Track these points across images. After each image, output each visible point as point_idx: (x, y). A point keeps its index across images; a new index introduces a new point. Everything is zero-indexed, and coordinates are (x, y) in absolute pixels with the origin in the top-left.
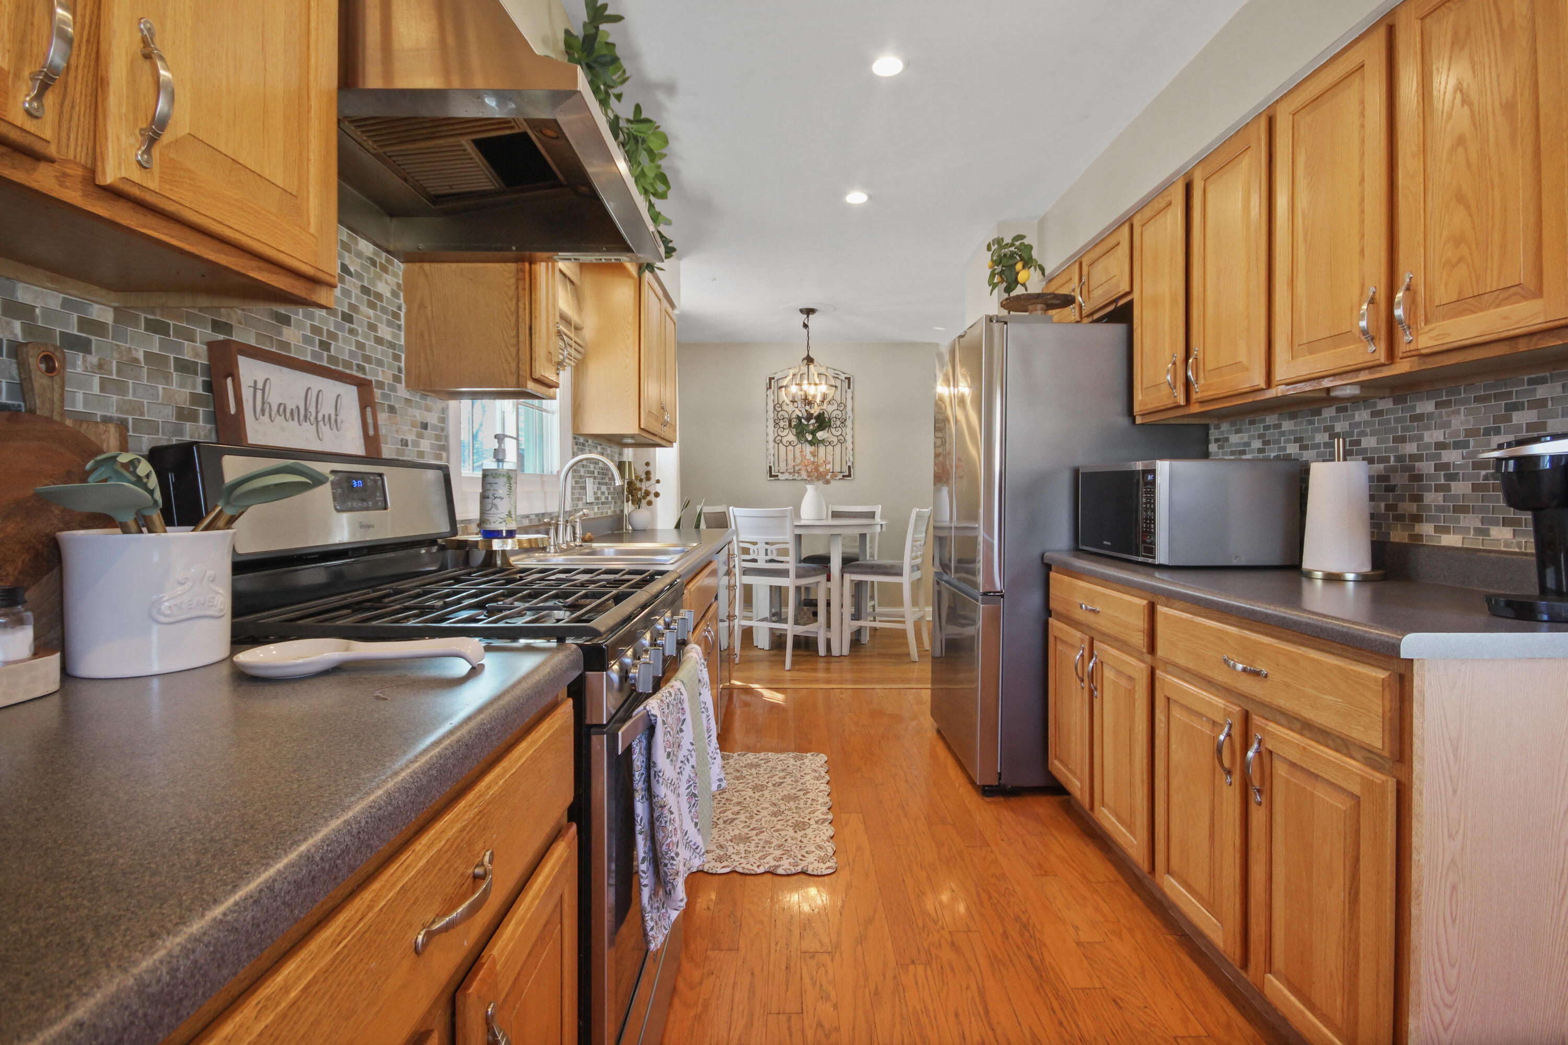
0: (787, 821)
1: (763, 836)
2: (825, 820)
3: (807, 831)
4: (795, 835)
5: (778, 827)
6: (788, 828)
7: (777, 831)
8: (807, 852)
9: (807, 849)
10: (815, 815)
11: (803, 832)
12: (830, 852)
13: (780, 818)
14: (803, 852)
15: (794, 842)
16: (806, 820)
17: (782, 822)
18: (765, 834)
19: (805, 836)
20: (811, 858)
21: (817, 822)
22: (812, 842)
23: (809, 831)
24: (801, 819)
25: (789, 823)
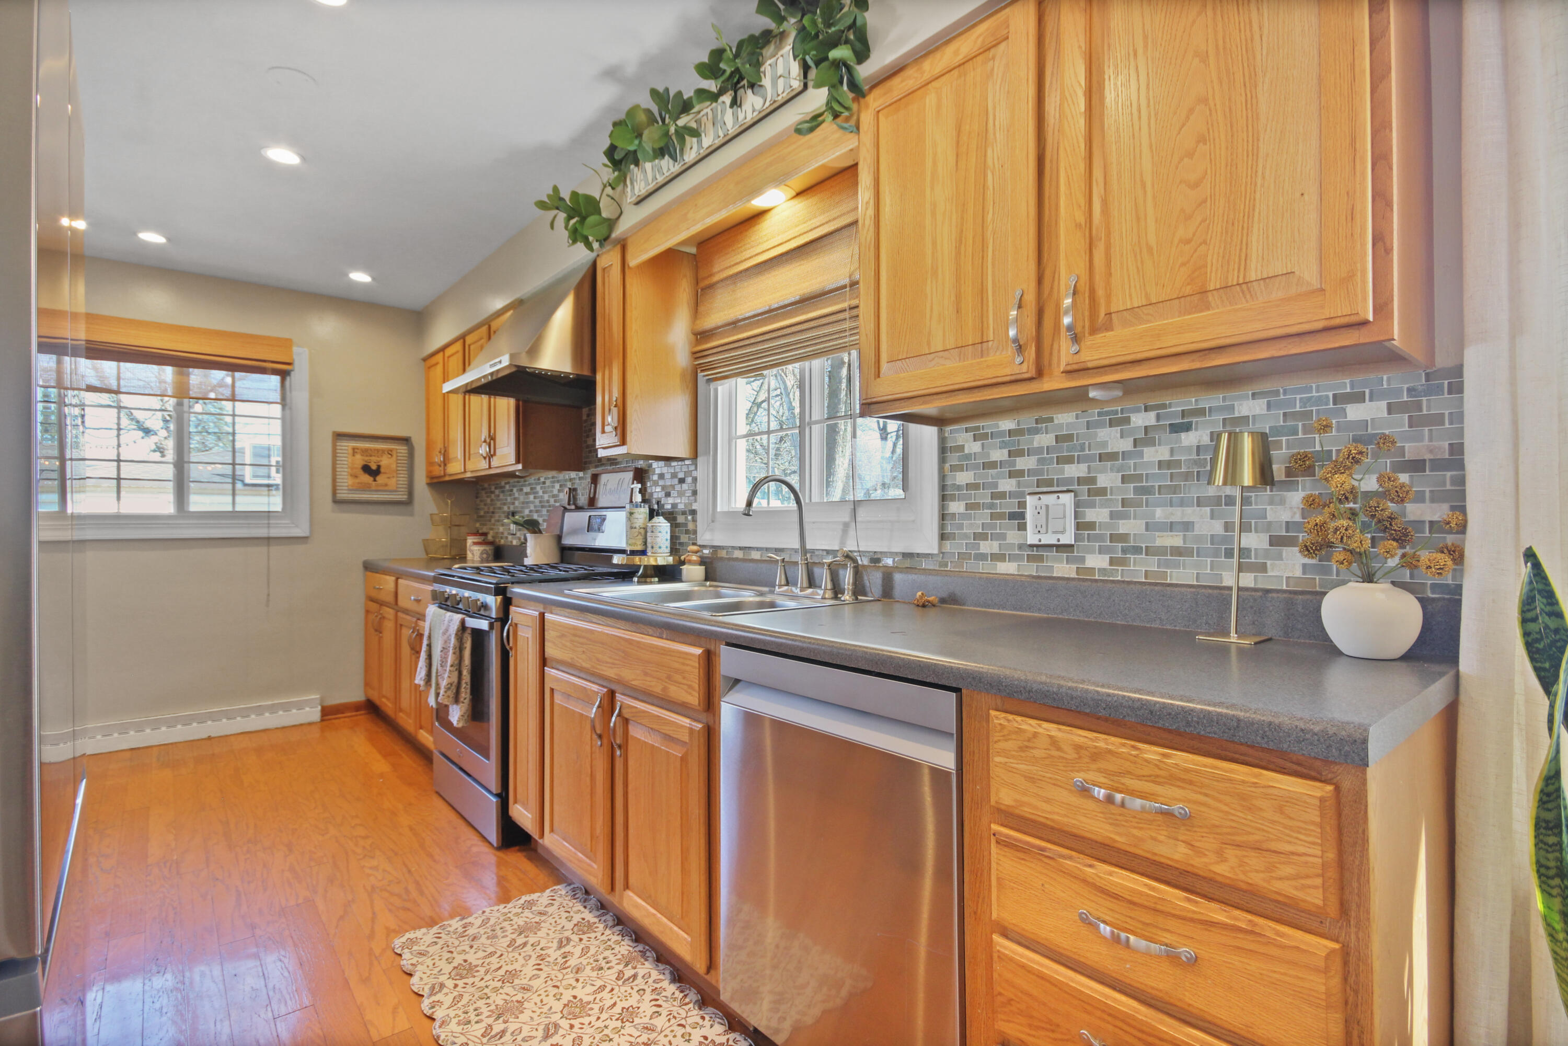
0: (487, 972)
1: (505, 942)
2: (432, 992)
3: (450, 967)
4: (464, 957)
5: (494, 959)
6: (480, 962)
7: (492, 954)
8: (436, 943)
9: (439, 946)
10: (451, 997)
11: (455, 964)
12: (407, 955)
13: (502, 972)
14: (441, 942)
15: (459, 949)
16: (461, 983)
17: (494, 967)
18: (505, 945)
19: (449, 961)
20: (429, 938)
21: (442, 985)
22: (437, 957)
23: (448, 968)
24: (470, 981)
25: (482, 970)
